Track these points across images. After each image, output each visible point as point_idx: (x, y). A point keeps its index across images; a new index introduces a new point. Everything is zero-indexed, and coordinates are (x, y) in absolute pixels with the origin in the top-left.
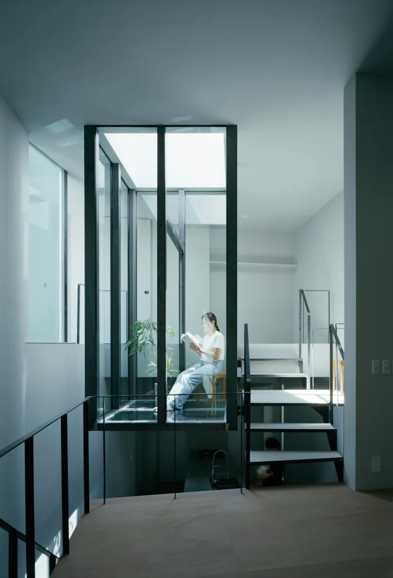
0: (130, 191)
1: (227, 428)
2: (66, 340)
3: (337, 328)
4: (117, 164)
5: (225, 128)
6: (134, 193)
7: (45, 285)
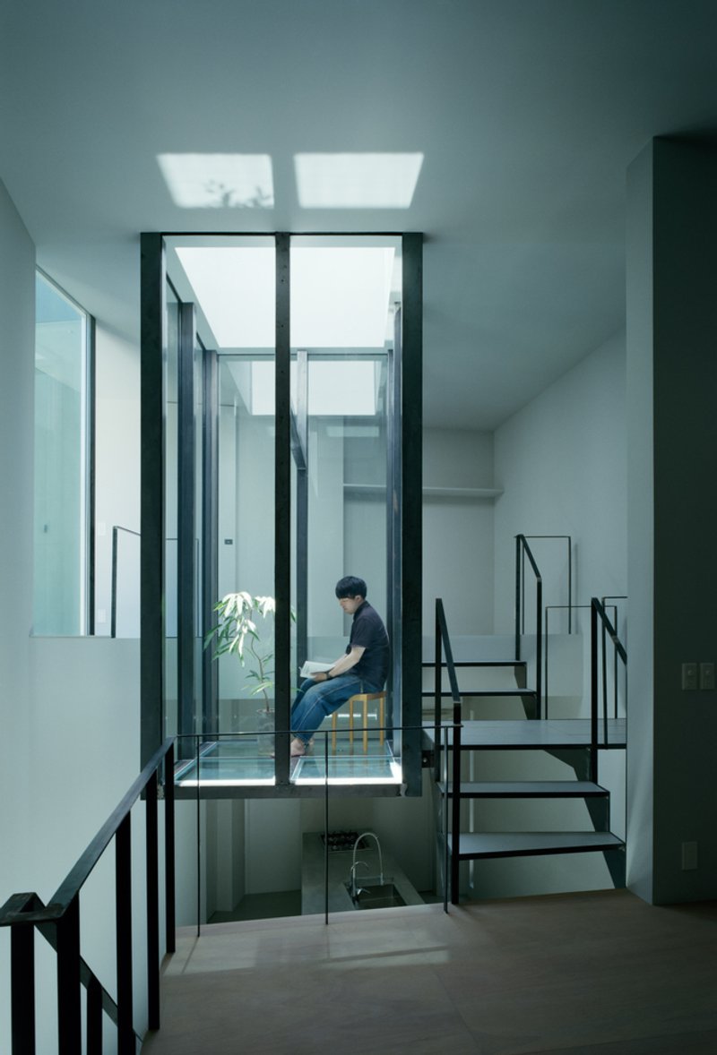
0: (207, 355)
1: (402, 792)
2: (92, 631)
3: (606, 604)
4: (190, 305)
5: (400, 238)
6: (214, 360)
7: (46, 529)
